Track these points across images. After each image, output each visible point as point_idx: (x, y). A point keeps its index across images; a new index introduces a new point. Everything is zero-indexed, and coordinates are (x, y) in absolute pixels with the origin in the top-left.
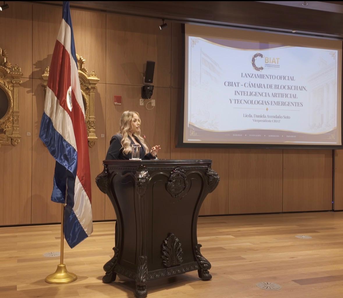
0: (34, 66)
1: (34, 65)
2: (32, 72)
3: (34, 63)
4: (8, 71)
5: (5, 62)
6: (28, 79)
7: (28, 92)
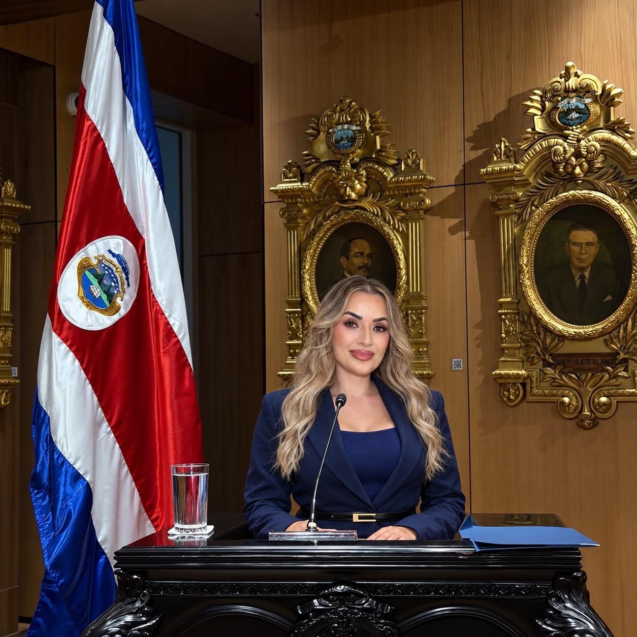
0: (469, 145)
1: (469, 140)
2: (464, 166)
3: (469, 134)
4: (389, 174)
5: (378, 147)
6: (452, 190)
7: (453, 231)
